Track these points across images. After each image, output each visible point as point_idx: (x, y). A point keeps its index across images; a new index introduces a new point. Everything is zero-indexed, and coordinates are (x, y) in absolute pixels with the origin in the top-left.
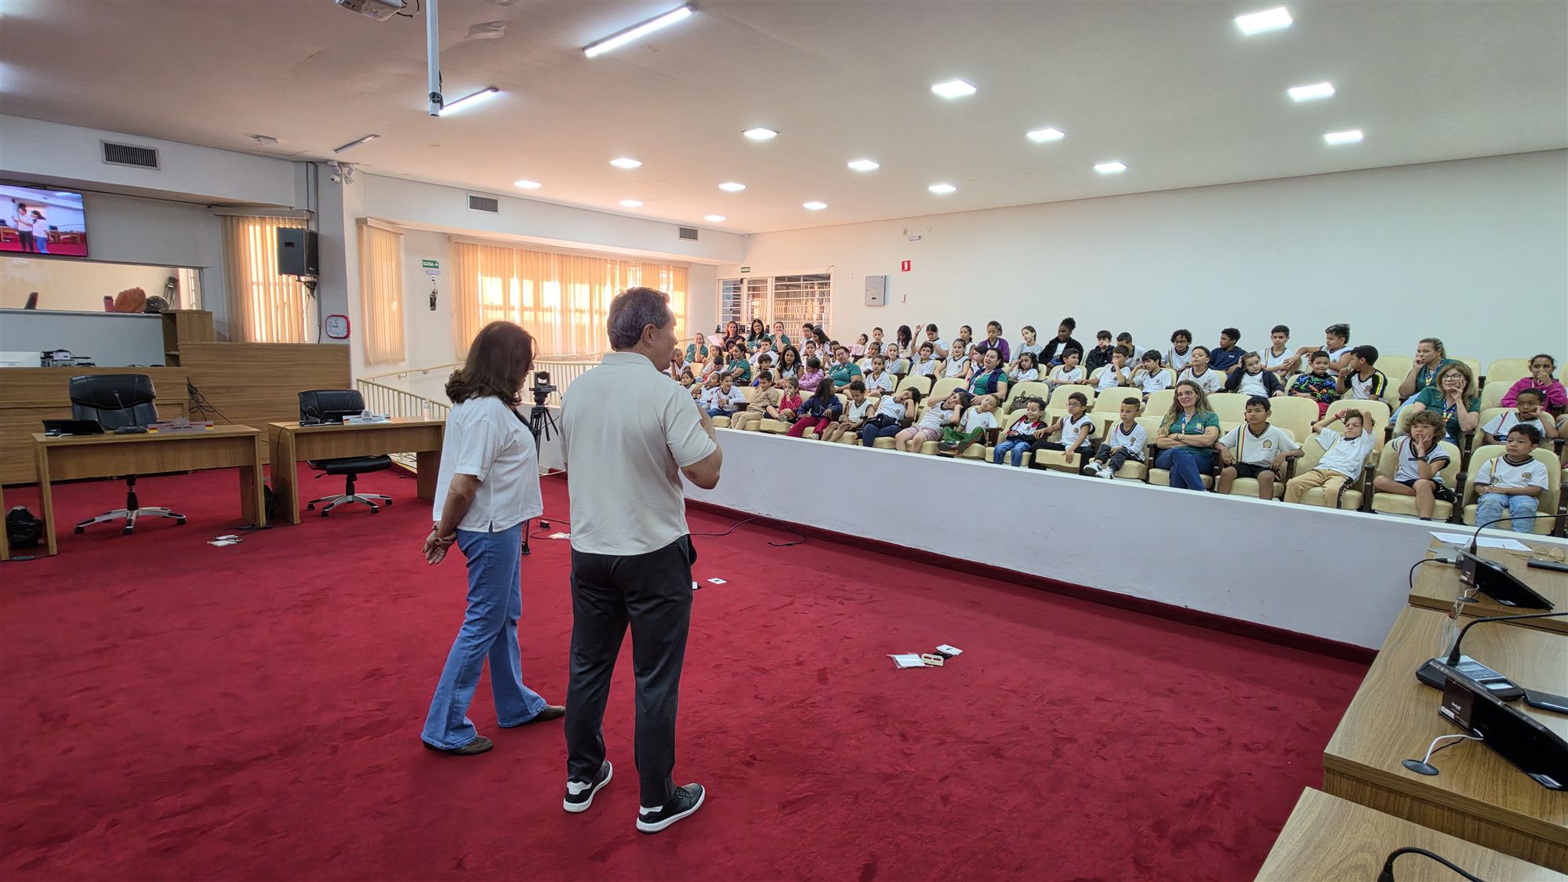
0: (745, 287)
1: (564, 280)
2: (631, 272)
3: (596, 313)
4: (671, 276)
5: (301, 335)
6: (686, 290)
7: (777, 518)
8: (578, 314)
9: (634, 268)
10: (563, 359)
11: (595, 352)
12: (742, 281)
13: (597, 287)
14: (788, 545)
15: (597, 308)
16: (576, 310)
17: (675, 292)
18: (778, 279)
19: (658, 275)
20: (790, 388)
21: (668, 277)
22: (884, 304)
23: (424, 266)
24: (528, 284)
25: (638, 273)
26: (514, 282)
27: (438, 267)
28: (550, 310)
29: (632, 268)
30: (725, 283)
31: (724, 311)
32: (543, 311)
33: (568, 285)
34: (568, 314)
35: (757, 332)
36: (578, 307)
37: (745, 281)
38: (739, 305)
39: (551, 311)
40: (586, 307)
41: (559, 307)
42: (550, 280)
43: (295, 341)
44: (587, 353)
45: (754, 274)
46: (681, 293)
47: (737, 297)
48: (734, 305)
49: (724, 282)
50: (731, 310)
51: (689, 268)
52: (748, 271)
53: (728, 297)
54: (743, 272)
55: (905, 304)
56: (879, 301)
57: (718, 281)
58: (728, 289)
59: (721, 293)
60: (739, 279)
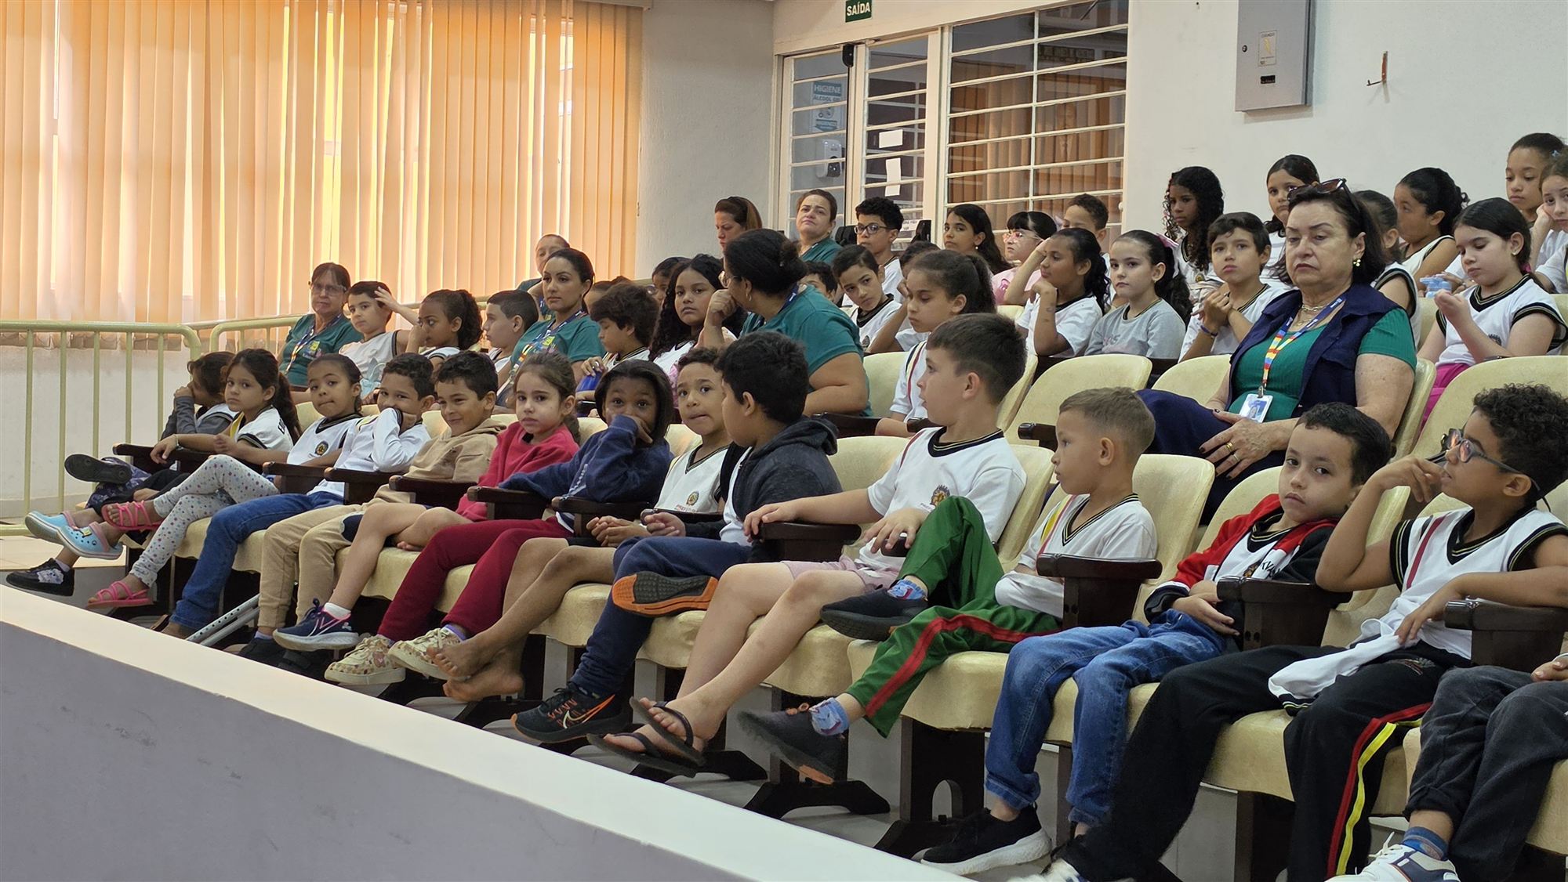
0: (859, 76)
4: (563, 39)
9: (403, 7)
12: (849, 53)
18: (964, 33)
22: (1306, 103)
30: (804, 68)
31: (797, 177)
37: (861, 55)
45: (885, 26)
49: (799, 64)
51: (645, 9)
52: (868, 15)
53: (819, 123)
54: (849, 19)
55: (1386, 93)
56: (1286, 91)
57: (775, 59)
58: (816, 92)
59: (789, 108)
60: (841, 49)
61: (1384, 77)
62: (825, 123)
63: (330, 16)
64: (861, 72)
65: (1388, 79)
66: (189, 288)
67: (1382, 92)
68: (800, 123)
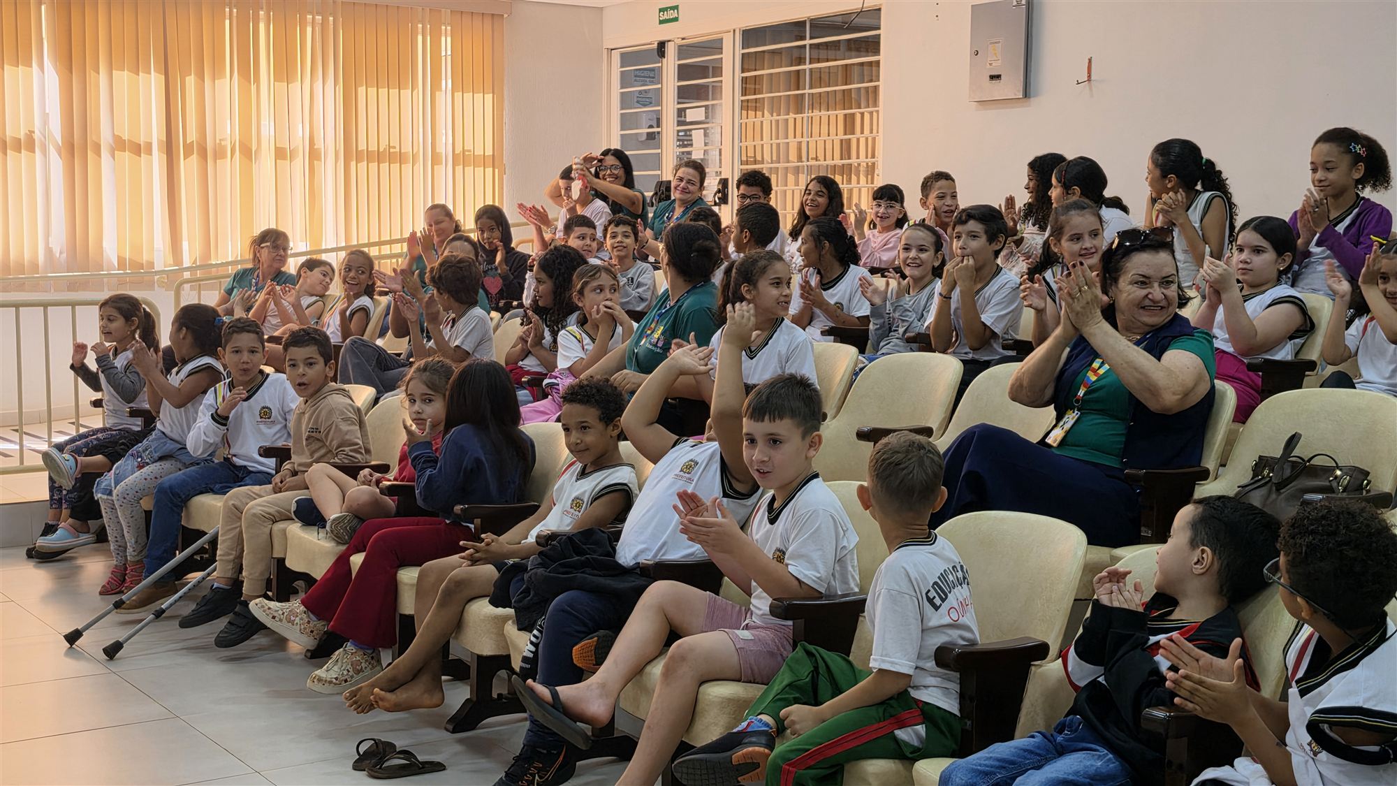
0: (668, 67)
1: (73, 62)
2: (310, 31)
3: (187, 155)
4: (446, 43)
6: (495, 91)
8: (125, 156)
9: (319, 18)
11: (187, 265)
12: (662, 49)
15: (192, 136)
16: (119, 144)
17: (458, 94)
18: (751, 36)
22: (1027, 94)
25: (330, 31)
28: (26, 144)
29: (309, 17)
30: (627, 59)
33: (91, 74)
34: (90, 155)
36: (125, 136)
37: (671, 50)
39: (31, 149)
40: (156, 134)
42: (27, 65)
45: (689, 29)
46: (479, 96)
48: (652, 122)
49: (623, 55)
50: (650, 136)
51: (505, 16)
52: (676, 19)
53: (639, 99)
54: (661, 22)
55: (1091, 89)
56: (1011, 87)
57: (605, 52)
58: (636, 76)
59: (616, 90)
60: (655, 46)
61: (1089, 76)
62: (644, 100)
63: (262, 26)
64: (670, 64)
65: (1092, 78)
67: (1088, 88)
68: (625, 101)
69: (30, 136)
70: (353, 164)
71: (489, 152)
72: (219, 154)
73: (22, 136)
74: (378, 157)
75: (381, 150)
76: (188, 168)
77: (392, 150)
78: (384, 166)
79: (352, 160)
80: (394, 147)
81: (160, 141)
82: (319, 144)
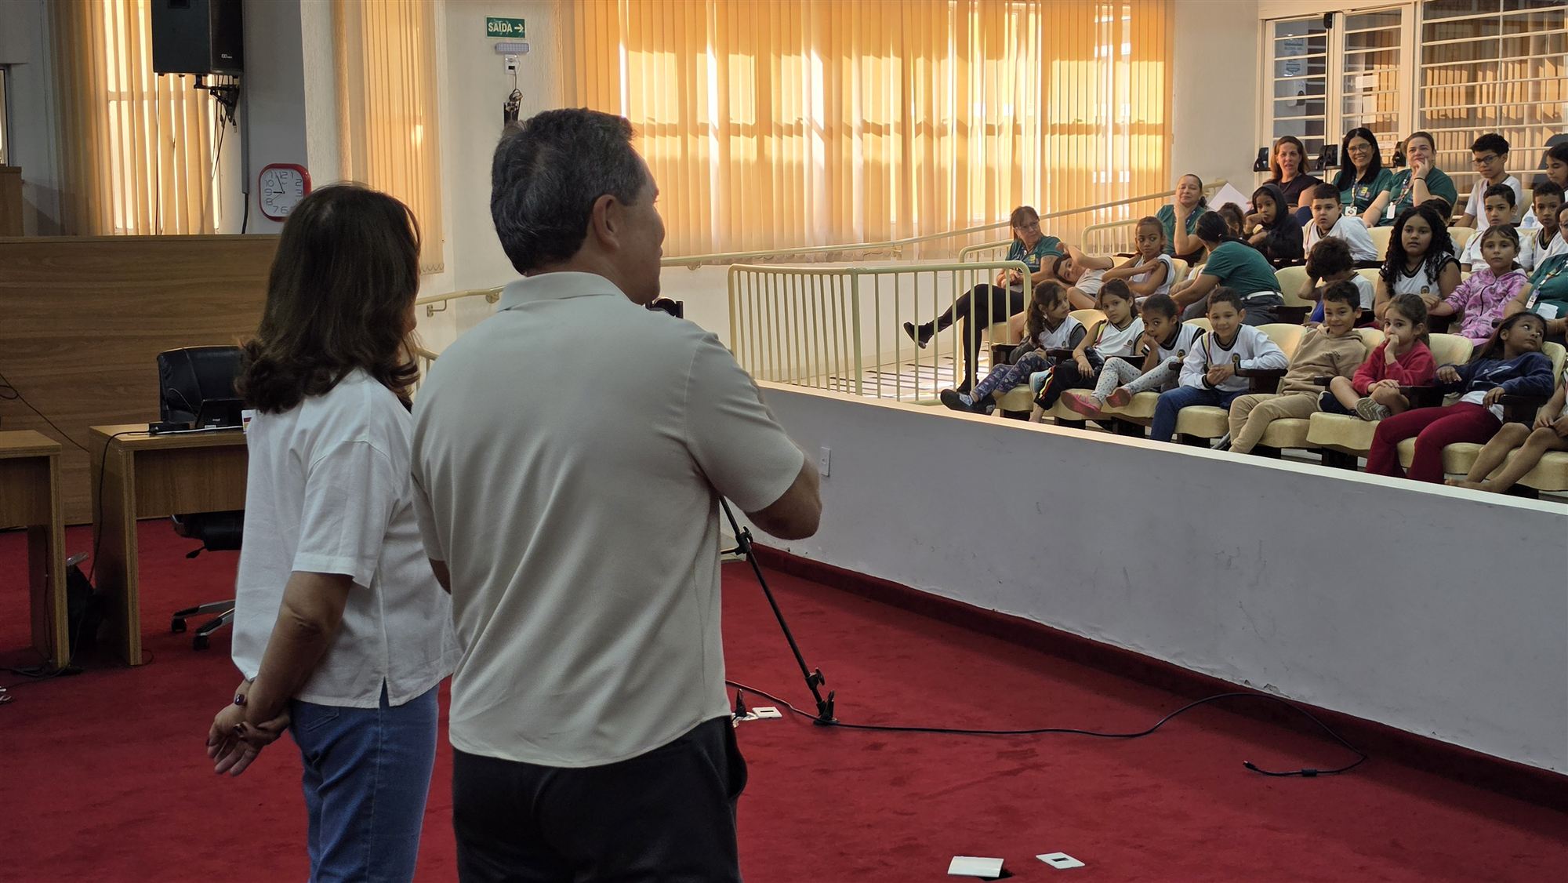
0: (1337, 36)
1: (832, 52)
2: (1014, 17)
3: (917, 134)
4: (1126, 18)
5: (206, 215)
6: (1167, 58)
7: (1293, 698)
8: (870, 137)
10: (831, 257)
11: (916, 236)
12: (1328, 19)
13: (921, 61)
14: (1305, 774)
15: (921, 118)
16: (866, 127)
17: (1135, 64)
18: (1433, 6)
19: (1089, 17)
20: (1400, 324)
21: (1118, 22)
23: (490, 34)
24: (743, 65)
25: (1032, 17)
26: (709, 61)
27: (523, 35)
28: (797, 130)
29: (1014, 4)
30: (1283, 27)
31: (1279, 108)
32: (780, 136)
33: (845, 61)
34: (844, 137)
35: (1357, 164)
36: (870, 121)
37: (1339, 21)
38: (1321, 90)
39: (800, 134)
40: (893, 117)
41: (819, 118)
42: (798, 54)
43: (194, 230)
44: (893, 240)
46: (1153, 64)
47: (1317, 66)
48: (1310, 89)
49: (1278, 26)
50: (1300, 102)
53: (1289, 66)
57: (1260, 23)
58: (1286, 44)
59: (1271, 58)
60: (1322, 15)
62: (1293, 66)
63: (976, 16)
64: (1337, 33)
66: (893, 218)
68: (1279, 69)
69: (799, 126)
70: (1048, 137)
71: (1160, 121)
72: (942, 132)
73: (793, 123)
74: (1068, 130)
75: (1071, 123)
76: (917, 145)
77: (1079, 123)
78: (1073, 137)
79: (1047, 133)
80: (1081, 121)
81: (896, 124)
82: (1021, 121)
